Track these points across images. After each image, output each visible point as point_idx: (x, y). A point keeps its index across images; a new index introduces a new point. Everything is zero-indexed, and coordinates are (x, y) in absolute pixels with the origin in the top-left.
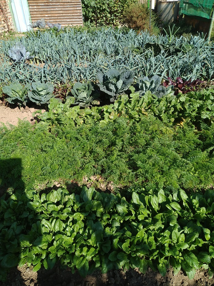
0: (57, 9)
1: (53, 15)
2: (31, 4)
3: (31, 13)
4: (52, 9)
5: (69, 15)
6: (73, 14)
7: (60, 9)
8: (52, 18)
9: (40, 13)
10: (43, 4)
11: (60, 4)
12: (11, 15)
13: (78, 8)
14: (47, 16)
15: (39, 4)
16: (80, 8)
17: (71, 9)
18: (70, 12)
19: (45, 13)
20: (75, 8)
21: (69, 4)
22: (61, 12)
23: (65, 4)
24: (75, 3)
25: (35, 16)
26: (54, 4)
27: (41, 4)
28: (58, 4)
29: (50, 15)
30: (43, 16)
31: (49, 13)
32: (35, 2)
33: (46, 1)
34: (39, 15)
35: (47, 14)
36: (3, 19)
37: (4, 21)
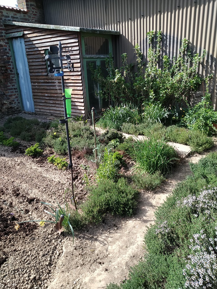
1: (52, 95)
2: (32, 81)
3: (33, 91)
4: (52, 88)
6: (74, 96)
7: (59, 88)
8: (52, 98)
9: (41, 91)
14: (46, 95)
15: (39, 81)
19: (45, 91)
20: (76, 88)
24: (76, 81)
25: (36, 94)
27: (41, 81)
29: (49, 95)
30: (43, 94)
31: (48, 91)
32: (36, 78)
33: (45, 77)
34: (40, 94)
35: (47, 93)
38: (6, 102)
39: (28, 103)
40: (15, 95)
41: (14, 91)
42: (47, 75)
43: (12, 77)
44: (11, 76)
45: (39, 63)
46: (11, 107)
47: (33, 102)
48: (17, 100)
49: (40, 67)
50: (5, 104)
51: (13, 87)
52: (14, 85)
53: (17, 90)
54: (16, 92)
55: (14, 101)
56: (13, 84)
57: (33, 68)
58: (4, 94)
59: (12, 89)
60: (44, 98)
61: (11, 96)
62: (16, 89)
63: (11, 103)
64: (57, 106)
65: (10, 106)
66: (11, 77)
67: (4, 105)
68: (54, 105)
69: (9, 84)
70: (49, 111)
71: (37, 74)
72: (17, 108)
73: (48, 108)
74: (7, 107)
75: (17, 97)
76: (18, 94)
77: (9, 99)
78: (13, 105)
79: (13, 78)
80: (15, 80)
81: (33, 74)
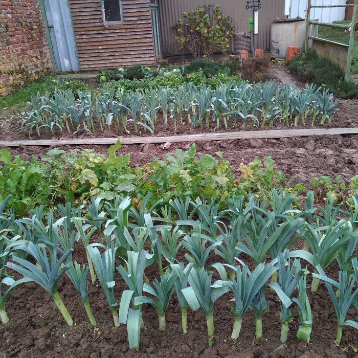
0: (116, 38)
1: (109, 47)
2: (78, 33)
3: (79, 45)
4: (109, 39)
5: (134, 45)
6: (141, 44)
7: (121, 38)
8: (109, 50)
9: (91, 44)
10: (96, 32)
11: (121, 31)
12: (49, 49)
13: (147, 36)
14: (101, 48)
15: (90, 33)
16: (150, 36)
17: (138, 37)
18: (135, 41)
19: (98, 44)
20: (144, 36)
21: (133, 30)
22: (122, 42)
23: (129, 30)
24: (144, 29)
25: (83, 48)
26: (112, 31)
27: (93, 32)
28: (118, 31)
29: (105, 47)
30: (95, 48)
31: (104, 43)
32: (84, 29)
33: (100, 28)
34: (90, 48)
35: (101, 45)
36: (35, 55)
37: (37, 58)
42: (102, 26)
43: (44, 31)
45: (90, 12)
46: (48, 68)
47: (76, 58)
49: (92, 17)
51: (46, 43)
52: (46, 41)
53: (48, 47)
57: (80, 18)
58: (43, 51)
60: (96, 51)
61: (46, 53)
63: (47, 62)
64: (116, 57)
65: (47, 66)
68: (112, 58)
69: (43, 40)
70: (103, 65)
71: (85, 25)
73: (102, 62)
77: (46, 57)
81: (80, 26)
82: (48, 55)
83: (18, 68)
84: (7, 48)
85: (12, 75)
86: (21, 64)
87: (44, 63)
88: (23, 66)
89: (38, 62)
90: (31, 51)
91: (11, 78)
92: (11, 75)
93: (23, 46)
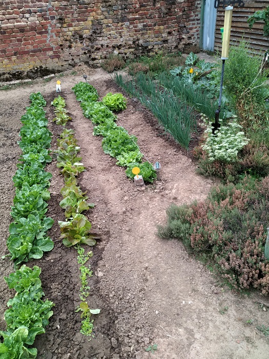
0: (245, 19)
1: (238, 30)
2: (219, 9)
3: (217, 23)
8: (237, 34)
11: (251, 10)
25: (218, 27)
28: (248, 10)
29: (234, 29)
36: (168, 30)
37: (170, 33)
38: (185, 37)
39: (208, 39)
40: (196, 28)
41: (196, 22)
43: (198, 4)
44: (196, 2)
46: (189, 44)
47: (214, 38)
48: (198, 35)
50: (183, 38)
51: (197, 17)
52: (197, 15)
53: (199, 22)
54: (198, 23)
55: (193, 35)
56: (197, 13)
58: (185, 27)
59: (194, 20)
61: (191, 29)
62: (199, 20)
63: (189, 38)
65: (188, 42)
66: (196, 4)
67: (182, 40)
69: (192, 14)
72: (195, 45)
74: (184, 43)
75: (197, 31)
76: (199, 27)
77: (188, 33)
78: (191, 41)
79: (199, 6)
80: (200, 7)
82: (194, 30)
83: (131, 43)
84: (120, 24)
85: (119, 49)
86: (138, 40)
87: (181, 39)
88: (141, 42)
89: (170, 38)
90: (162, 27)
91: (116, 52)
92: (117, 49)
93: (149, 22)
